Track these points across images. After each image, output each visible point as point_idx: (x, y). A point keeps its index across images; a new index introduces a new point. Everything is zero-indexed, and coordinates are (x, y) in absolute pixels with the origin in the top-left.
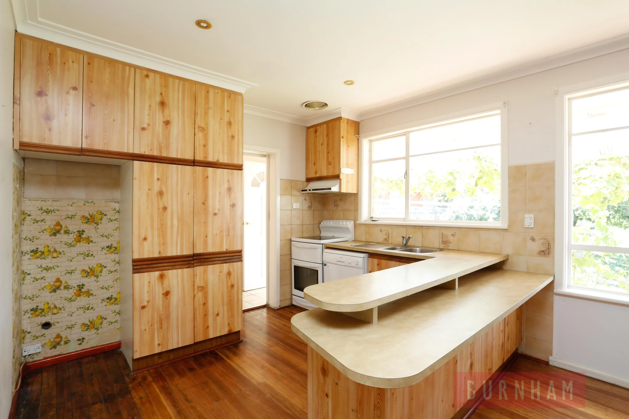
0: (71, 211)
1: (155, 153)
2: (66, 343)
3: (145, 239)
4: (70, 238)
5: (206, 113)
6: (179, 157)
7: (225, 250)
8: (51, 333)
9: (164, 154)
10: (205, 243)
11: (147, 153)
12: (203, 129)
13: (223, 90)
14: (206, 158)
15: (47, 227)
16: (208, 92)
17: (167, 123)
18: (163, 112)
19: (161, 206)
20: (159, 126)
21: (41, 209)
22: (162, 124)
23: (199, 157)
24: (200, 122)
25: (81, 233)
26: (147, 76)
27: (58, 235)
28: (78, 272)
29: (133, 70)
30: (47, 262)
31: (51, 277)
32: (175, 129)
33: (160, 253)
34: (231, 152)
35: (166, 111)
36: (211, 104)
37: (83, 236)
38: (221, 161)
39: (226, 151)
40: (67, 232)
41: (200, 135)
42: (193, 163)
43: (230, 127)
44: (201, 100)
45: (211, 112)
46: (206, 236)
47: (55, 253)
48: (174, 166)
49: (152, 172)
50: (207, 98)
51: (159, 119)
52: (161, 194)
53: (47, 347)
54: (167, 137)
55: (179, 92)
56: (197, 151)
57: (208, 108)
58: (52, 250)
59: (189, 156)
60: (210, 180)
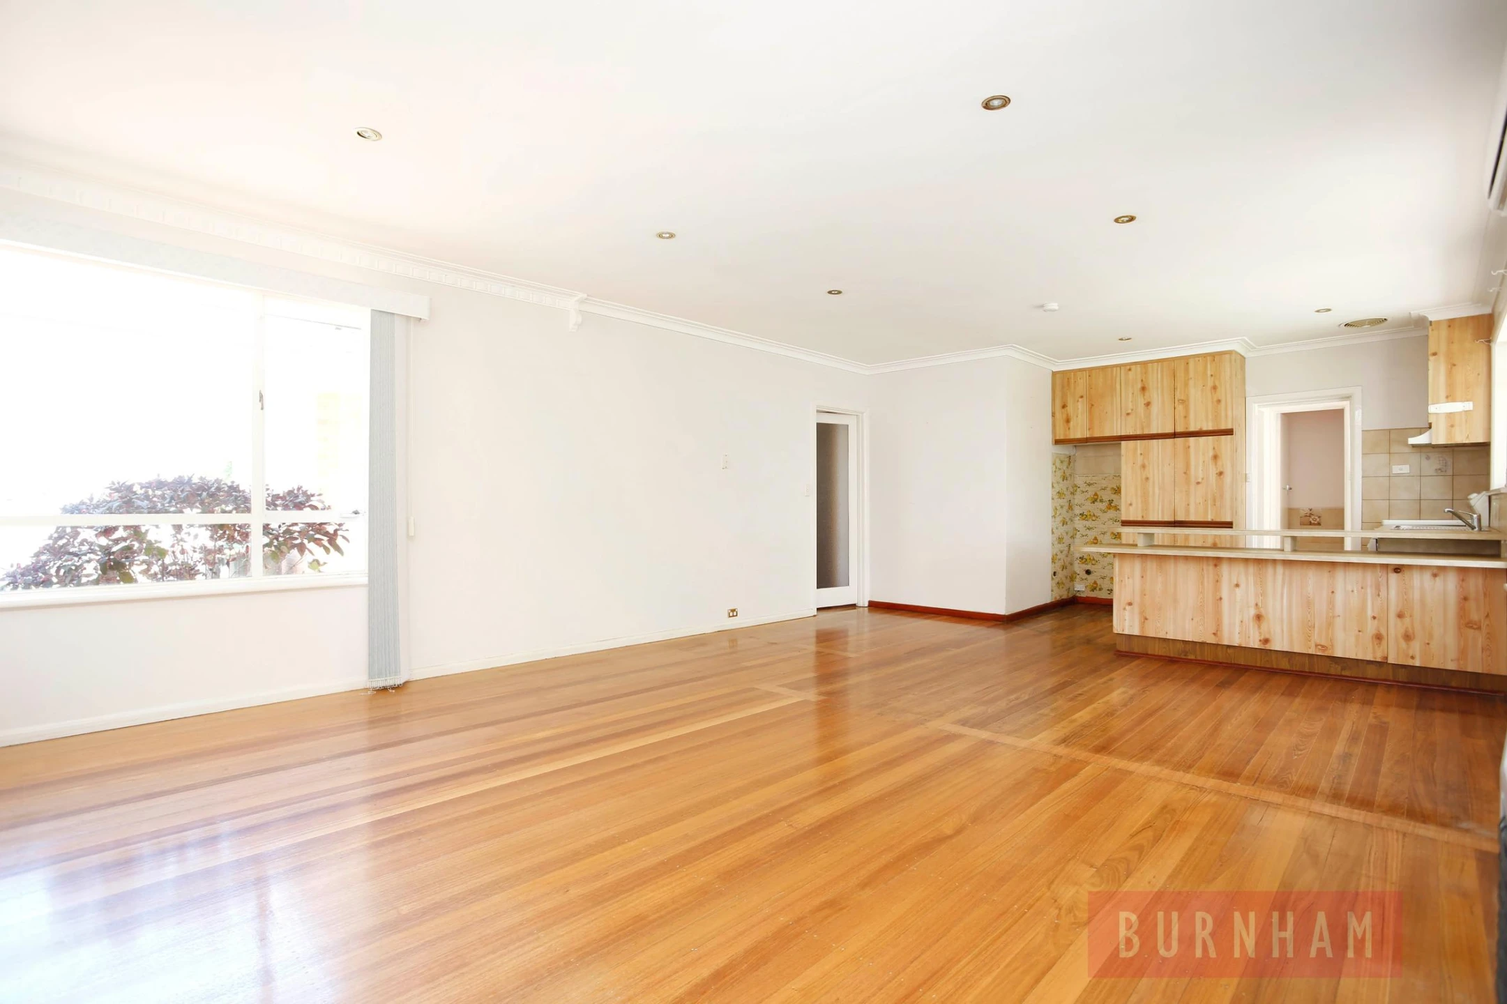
0: (1104, 483)
1: (1139, 432)
2: (1100, 589)
3: (1131, 505)
4: (1103, 506)
5: (1186, 385)
6: (1160, 432)
7: (1209, 520)
8: (1091, 578)
9: (1146, 432)
10: (1187, 511)
11: (1131, 434)
12: (1184, 402)
13: (1205, 355)
14: (1187, 428)
15: (1089, 496)
16: (1187, 363)
17: (1148, 404)
18: (1144, 395)
19: (1144, 477)
20: (1141, 408)
21: (1086, 483)
22: (1143, 406)
23: (1180, 429)
24: (1178, 396)
25: (1111, 501)
26: (1130, 370)
27: (1096, 503)
28: (1108, 534)
29: (1118, 368)
30: (1089, 523)
31: (1092, 534)
32: (1155, 408)
33: (1143, 517)
34: (1216, 417)
35: (1147, 394)
36: (1191, 374)
37: (1112, 505)
38: (1205, 428)
39: (1210, 417)
40: (1101, 501)
41: (1180, 408)
42: (1174, 435)
43: (1215, 391)
44: (1180, 375)
45: (1191, 383)
46: (1188, 505)
47: (1094, 517)
48: (1154, 441)
49: (1136, 449)
50: (1187, 370)
51: (1141, 402)
52: (1144, 466)
53: (1089, 589)
54: (1148, 416)
55: (1157, 373)
56: (1177, 424)
57: (1188, 380)
58: (1092, 514)
59: (1170, 430)
60: (1192, 450)
